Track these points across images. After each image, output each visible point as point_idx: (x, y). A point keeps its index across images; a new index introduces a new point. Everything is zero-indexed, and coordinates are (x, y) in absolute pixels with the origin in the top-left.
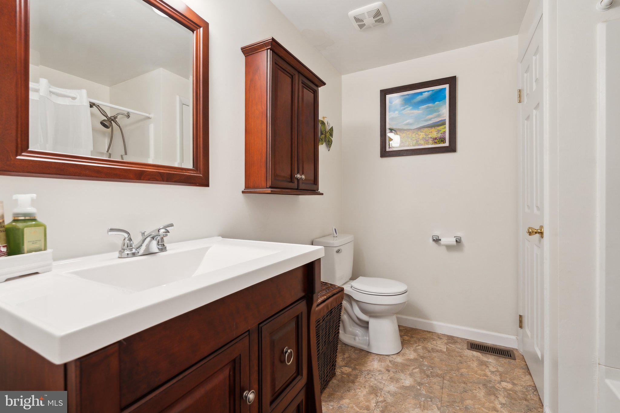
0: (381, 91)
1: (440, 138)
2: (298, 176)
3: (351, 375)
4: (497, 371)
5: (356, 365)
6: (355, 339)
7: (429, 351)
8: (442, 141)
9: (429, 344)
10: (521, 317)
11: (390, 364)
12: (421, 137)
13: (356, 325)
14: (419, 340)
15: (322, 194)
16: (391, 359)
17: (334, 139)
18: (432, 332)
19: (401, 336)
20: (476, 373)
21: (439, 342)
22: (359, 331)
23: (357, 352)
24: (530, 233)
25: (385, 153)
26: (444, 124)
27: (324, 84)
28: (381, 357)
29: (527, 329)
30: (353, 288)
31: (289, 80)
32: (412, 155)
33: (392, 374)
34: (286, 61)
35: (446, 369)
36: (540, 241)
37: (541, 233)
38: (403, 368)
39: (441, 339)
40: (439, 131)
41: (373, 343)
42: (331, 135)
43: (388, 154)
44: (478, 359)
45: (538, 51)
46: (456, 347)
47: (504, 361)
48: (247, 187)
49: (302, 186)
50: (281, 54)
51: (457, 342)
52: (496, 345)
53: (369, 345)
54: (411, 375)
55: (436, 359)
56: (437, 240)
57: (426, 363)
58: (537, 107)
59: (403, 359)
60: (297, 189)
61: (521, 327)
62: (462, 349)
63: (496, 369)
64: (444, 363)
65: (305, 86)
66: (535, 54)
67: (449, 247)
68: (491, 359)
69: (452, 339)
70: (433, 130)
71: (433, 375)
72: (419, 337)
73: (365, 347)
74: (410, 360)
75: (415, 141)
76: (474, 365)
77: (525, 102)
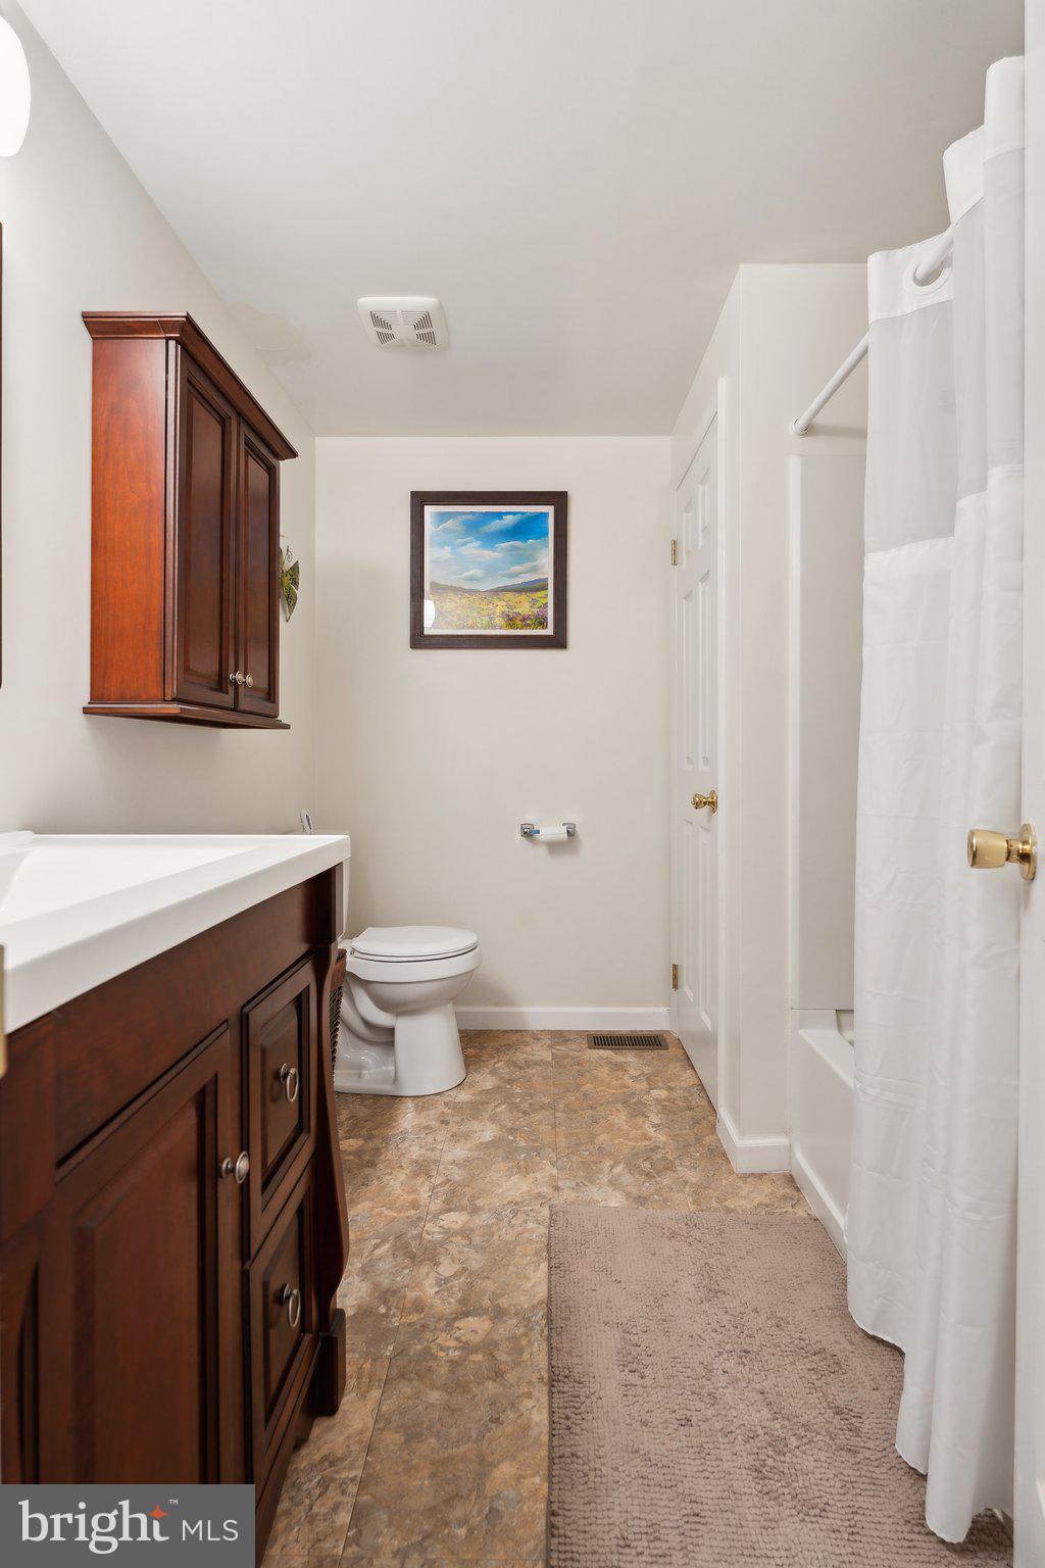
0: (414, 495)
1: (537, 617)
2: (239, 676)
3: (364, 1152)
4: (643, 1074)
5: (371, 1129)
6: (360, 1076)
7: (520, 1068)
8: (540, 623)
9: (518, 1054)
10: (675, 967)
11: (446, 1110)
12: (499, 610)
13: (360, 1043)
14: (498, 1050)
15: (287, 727)
16: (447, 1099)
17: (300, 592)
18: (521, 1031)
19: (464, 1049)
20: (608, 1086)
21: (537, 1046)
22: (368, 1056)
23: (367, 1102)
24: (697, 805)
25: (420, 640)
26: (544, 588)
27: (294, 455)
28: (422, 1101)
29: (686, 989)
30: (356, 954)
31: (215, 429)
32: (481, 648)
33: (454, 1128)
34: (210, 379)
35: (556, 1092)
36: (710, 819)
37: (713, 804)
38: (475, 1109)
39: (538, 1039)
40: (534, 601)
41: (405, 1074)
42: (295, 582)
43: (428, 642)
44: (609, 1062)
45: (707, 476)
46: (570, 1049)
47: (649, 1055)
48: (95, 696)
49: (244, 704)
50: (201, 359)
51: (569, 1039)
52: (636, 1032)
53: (396, 1080)
54: (493, 1119)
55: (535, 1079)
56: (529, 833)
57: (518, 1090)
58: (705, 577)
59: (472, 1092)
60: (233, 710)
61: (675, 986)
62: (580, 1051)
63: (639, 1072)
64: (551, 1083)
65: (251, 450)
66: (703, 481)
67: (554, 847)
68: (629, 1057)
69: (559, 1037)
70: (523, 597)
71: (534, 1109)
72: (497, 1044)
73: (386, 1088)
74: (487, 1092)
75: (487, 619)
76: (604, 1072)
77: (684, 566)
